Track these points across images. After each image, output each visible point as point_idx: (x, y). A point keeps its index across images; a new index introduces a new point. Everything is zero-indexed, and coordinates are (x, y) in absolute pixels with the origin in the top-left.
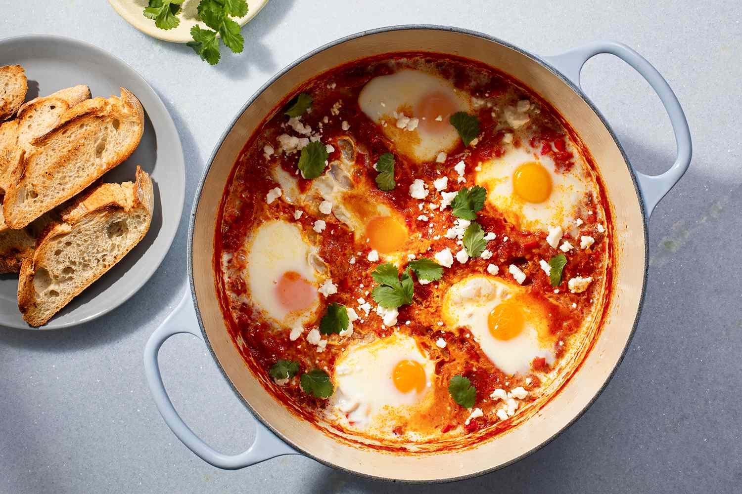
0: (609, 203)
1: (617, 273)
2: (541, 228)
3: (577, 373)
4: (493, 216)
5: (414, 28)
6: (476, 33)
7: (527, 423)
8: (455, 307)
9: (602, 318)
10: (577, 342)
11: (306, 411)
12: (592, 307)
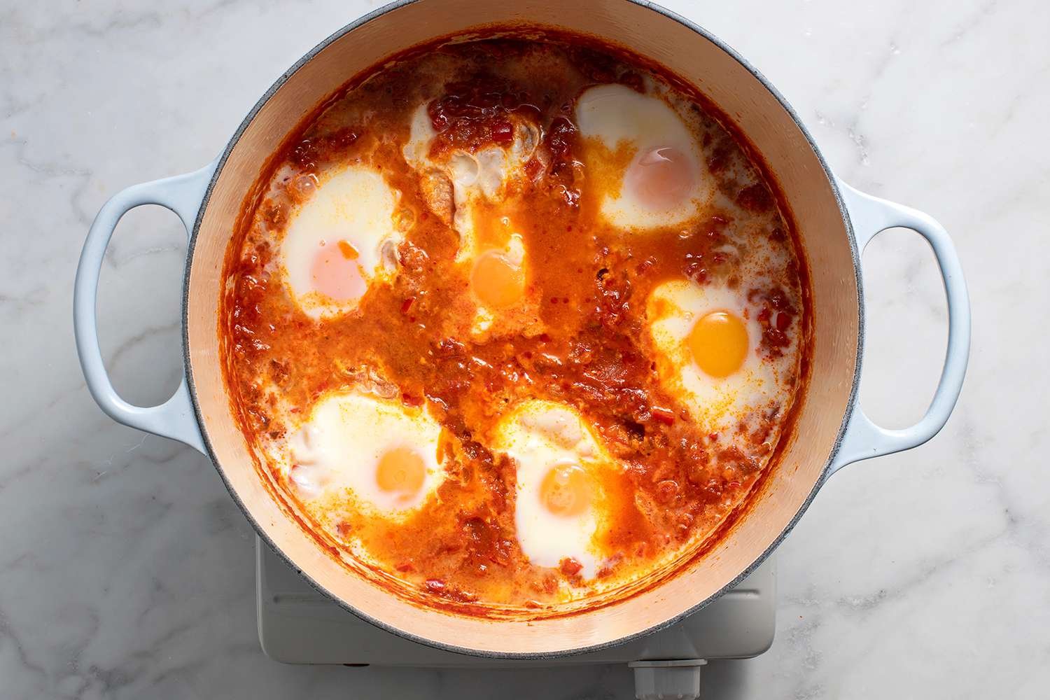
0: (794, 430)
1: (744, 520)
2: (690, 405)
3: (610, 608)
4: (643, 350)
5: (712, 41)
6: (782, 100)
7: (506, 624)
8: (518, 427)
9: (688, 563)
10: (635, 574)
11: (249, 424)
12: (683, 545)
